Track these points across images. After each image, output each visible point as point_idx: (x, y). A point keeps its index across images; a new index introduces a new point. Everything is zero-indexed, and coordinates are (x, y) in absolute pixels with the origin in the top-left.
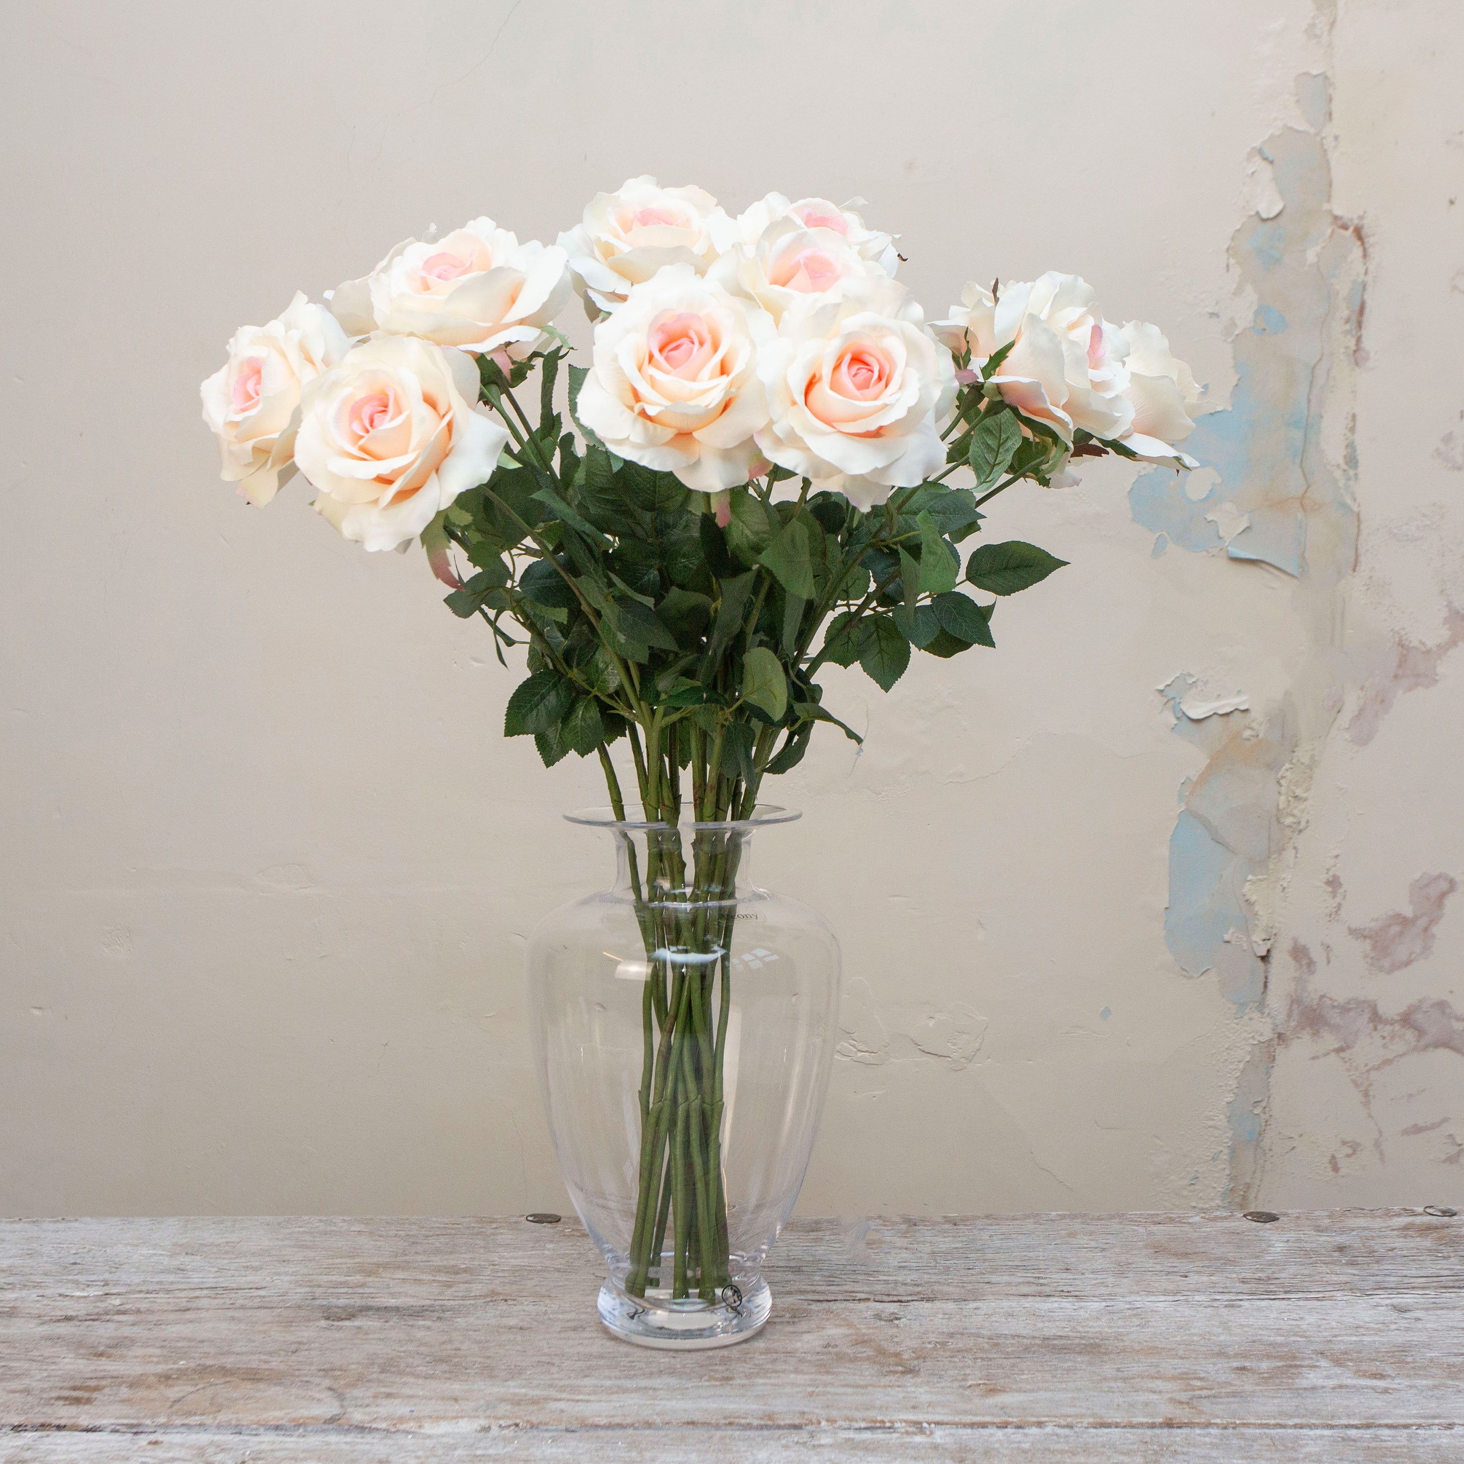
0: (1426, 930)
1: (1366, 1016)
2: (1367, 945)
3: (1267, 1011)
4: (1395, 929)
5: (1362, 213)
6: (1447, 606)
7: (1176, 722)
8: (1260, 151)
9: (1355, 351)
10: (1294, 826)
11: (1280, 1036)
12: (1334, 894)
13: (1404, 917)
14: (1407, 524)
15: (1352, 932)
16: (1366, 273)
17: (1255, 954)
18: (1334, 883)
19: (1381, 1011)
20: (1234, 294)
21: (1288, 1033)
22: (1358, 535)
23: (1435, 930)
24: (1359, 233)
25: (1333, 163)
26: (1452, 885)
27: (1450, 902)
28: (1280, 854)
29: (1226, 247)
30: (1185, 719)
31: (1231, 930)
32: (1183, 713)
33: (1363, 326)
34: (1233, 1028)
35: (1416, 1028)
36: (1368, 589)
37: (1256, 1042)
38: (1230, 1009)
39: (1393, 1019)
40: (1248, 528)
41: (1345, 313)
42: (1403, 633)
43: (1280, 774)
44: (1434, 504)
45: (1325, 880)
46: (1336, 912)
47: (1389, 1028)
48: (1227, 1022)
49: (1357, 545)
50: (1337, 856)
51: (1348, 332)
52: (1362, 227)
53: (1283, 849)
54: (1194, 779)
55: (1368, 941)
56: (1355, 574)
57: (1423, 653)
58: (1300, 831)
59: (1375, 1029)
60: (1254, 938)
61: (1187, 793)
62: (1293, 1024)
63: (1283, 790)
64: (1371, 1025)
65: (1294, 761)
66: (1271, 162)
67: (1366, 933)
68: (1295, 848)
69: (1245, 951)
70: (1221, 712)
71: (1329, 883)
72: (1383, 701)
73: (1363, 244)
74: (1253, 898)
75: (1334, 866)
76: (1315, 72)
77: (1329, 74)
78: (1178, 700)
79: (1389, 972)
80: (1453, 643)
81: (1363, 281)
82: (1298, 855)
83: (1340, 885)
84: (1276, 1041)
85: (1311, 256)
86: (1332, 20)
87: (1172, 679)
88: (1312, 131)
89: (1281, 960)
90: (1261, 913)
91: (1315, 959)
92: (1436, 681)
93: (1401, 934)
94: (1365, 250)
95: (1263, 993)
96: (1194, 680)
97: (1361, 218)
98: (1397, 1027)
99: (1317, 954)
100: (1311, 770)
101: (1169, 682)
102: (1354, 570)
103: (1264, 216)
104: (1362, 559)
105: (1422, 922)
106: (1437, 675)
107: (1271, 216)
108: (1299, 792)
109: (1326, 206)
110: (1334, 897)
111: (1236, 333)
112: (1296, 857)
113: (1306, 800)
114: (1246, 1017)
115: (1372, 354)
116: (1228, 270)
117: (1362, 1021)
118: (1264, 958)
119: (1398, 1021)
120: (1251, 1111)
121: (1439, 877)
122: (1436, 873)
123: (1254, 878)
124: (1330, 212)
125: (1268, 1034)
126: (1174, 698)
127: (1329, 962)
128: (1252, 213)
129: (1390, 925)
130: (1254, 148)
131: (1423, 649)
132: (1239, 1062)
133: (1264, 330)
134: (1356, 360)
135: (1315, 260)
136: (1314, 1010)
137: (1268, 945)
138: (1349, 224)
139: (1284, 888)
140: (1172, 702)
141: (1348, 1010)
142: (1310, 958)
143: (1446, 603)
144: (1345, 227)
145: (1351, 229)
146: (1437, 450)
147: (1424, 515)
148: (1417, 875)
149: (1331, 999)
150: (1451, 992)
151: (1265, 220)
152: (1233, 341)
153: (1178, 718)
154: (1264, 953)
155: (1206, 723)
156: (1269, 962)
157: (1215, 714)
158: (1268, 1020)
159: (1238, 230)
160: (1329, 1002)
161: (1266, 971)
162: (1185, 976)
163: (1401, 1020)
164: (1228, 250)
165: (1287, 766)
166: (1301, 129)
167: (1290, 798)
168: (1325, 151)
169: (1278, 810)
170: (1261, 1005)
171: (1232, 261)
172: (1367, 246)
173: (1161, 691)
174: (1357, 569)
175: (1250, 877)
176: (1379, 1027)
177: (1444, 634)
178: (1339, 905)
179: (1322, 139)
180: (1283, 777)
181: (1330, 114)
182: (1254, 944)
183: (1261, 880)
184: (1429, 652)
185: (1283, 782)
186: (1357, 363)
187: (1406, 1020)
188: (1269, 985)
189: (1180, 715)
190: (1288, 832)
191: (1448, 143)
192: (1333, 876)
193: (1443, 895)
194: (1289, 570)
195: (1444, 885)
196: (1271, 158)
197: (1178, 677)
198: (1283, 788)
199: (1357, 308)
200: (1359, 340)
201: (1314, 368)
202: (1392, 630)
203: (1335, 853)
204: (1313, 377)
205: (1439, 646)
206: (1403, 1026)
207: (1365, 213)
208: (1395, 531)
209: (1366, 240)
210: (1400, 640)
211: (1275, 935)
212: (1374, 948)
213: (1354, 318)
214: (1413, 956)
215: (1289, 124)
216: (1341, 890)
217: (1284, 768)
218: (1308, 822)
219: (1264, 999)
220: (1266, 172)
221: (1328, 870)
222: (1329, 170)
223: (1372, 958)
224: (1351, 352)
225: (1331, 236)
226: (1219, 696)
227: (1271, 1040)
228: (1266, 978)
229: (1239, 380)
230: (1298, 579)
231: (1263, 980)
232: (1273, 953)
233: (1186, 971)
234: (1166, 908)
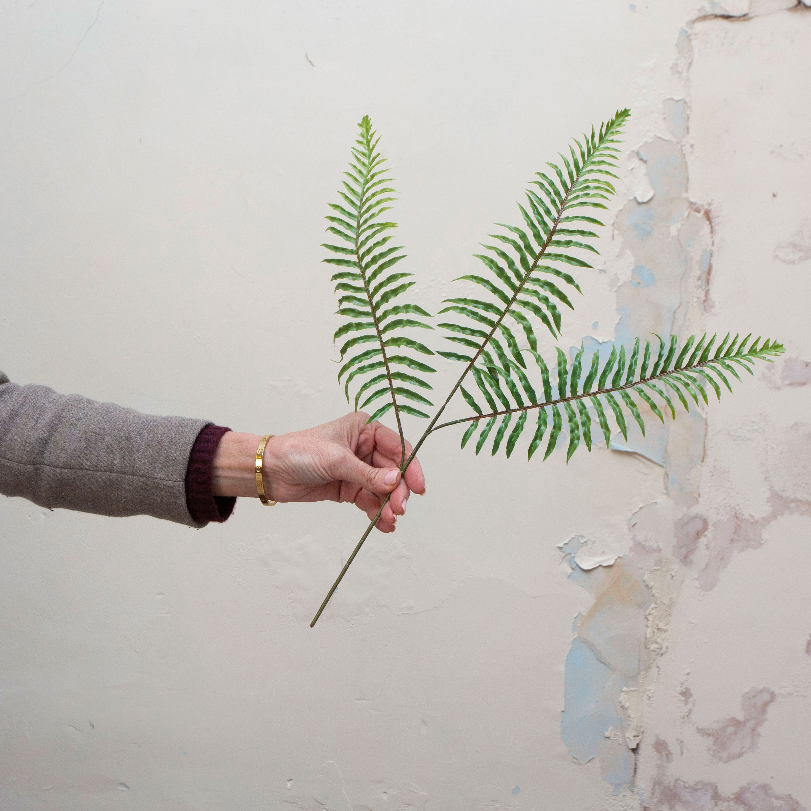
0: (753, 730)
1: (709, 795)
2: (710, 741)
3: (636, 790)
4: (731, 729)
5: (710, 201)
6: (769, 489)
7: (571, 571)
8: (638, 154)
9: (704, 301)
10: (658, 650)
11: (646, 809)
12: (686, 702)
13: (738, 721)
14: (741, 428)
15: (701, 731)
16: (713, 244)
17: (628, 747)
18: (686, 694)
19: (720, 790)
20: (617, 256)
21: (652, 807)
22: (706, 435)
23: (759, 730)
24: (708, 215)
25: (689, 164)
26: (773, 697)
27: (771, 709)
28: (647, 671)
29: (612, 222)
30: (578, 569)
31: (611, 728)
32: (577, 565)
33: (711, 282)
34: (611, 803)
35: (745, 804)
36: (712, 476)
38: (609, 788)
39: (729, 797)
41: (698, 273)
42: (737, 508)
43: (648, 611)
44: (761, 414)
45: (680, 692)
46: (688, 716)
47: (726, 804)
48: (607, 798)
49: (705, 443)
50: (689, 674)
51: (699, 287)
52: (710, 211)
53: (649, 668)
54: (584, 614)
55: (711, 738)
56: (703, 464)
57: (752, 523)
58: (662, 655)
59: (716, 805)
60: (627, 735)
61: (579, 625)
62: (655, 800)
63: (650, 623)
64: (713, 802)
65: (658, 602)
66: (645, 162)
67: (710, 732)
68: (658, 667)
69: (620, 744)
70: (604, 565)
71: (682, 694)
72: (722, 559)
73: (711, 223)
74: (627, 705)
75: (687, 681)
76: (677, 98)
77: (687, 100)
78: (573, 555)
79: (726, 762)
80: (774, 516)
81: (710, 250)
82: (660, 673)
83: (691, 695)
85: (674, 230)
86: (689, 61)
87: (569, 539)
88: (675, 140)
89: (646, 750)
90: (632, 716)
91: (672, 751)
92: (762, 544)
93: (735, 733)
94: (712, 227)
95: (633, 777)
96: (585, 540)
97: (710, 204)
98: (732, 803)
99: (674, 748)
100: (670, 608)
101: (566, 542)
102: (703, 461)
103: (640, 200)
104: (709, 453)
105: (751, 724)
106: (762, 540)
107: (645, 200)
108: (661, 625)
109: (684, 195)
110: (686, 704)
111: (619, 285)
112: (659, 674)
113: (666, 631)
114: (621, 795)
115: (717, 304)
116: (613, 239)
117: (706, 799)
118: (634, 750)
119: (732, 799)
121: (762, 691)
122: (761, 687)
123: (628, 689)
124: (687, 199)
126: (570, 554)
127: (682, 753)
128: (632, 198)
129: (727, 726)
130: (633, 151)
131: (752, 520)
133: (639, 283)
134: (705, 307)
135: (677, 234)
136: (671, 790)
137: (638, 741)
138: (701, 208)
139: (650, 697)
140: (569, 556)
141: (696, 790)
142: (668, 751)
143: (769, 487)
144: (698, 211)
145: (702, 212)
146: (763, 374)
147: (753, 422)
148: (747, 689)
149: (683, 781)
150: (772, 777)
151: (640, 204)
152: (616, 291)
153: (573, 569)
154: (634, 747)
155: (593, 573)
156: (638, 753)
157: (600, 565)
158: (637, 797)
159: (621, 210)
160: (682, 784)
161: (636, 760)
162: (576, 763)
163: (735, 798)
164: (613, 224)
165: (653, 605)
166: (666, 138)
167: (655, 630)
168: (684, 155)
169: (646, 638)
170: (632, 786)
171: (616, 232)
172: (713, 224)
173: (561, 548)
174: (705, 460)
175: (625, 689)
176: (719, 803)
177: (768, 509)
178: (690, 711)
179: (682, 146)
180: (649, 614)
181: (688, 129)
182: (628, 740)
183: (633, 691)
184: (756, 522)
185: (650, 618)
186: (706, 310)
187: (739, 798)
188: (637, 770)
189: (574, 566)
190: (653, 655)
191: (772, 152)
192: (686, 688)
193: (766, 704)
194: (656, 460)
195: (766, 697)
196: (645, 159)
197: (573, 538)
198: (649, 622)
199: (706, 269)
200: (707, 293)
201: (675, 312)
202: (730, 506)
203: (687, 671)
204: (674, 318)
205: (764, 519)
206: (736, 803)
207: (712, 201)
208: (733, 433)
209: (713, 220)
210: (736, 514)
211: (643, 732)
212: (715, 743)
213: (704, 277)
214: (744, 750)
215: (659, 135)
216: (691, 699)
217: (651, 607)
218: (667, 648)
219: (634, 781)
220: (641, 169)
221: (682, 684)
222: (687, 169)
223: (714, 751)
224: (701, 301)
225: (688, 217)
226: (603, 552)
228: (636, 765)
229: (620, 319)
230: (662, 467)
231: (633, 767)
232: (642, 747)
233: (577, 759)
234: (563, 711)
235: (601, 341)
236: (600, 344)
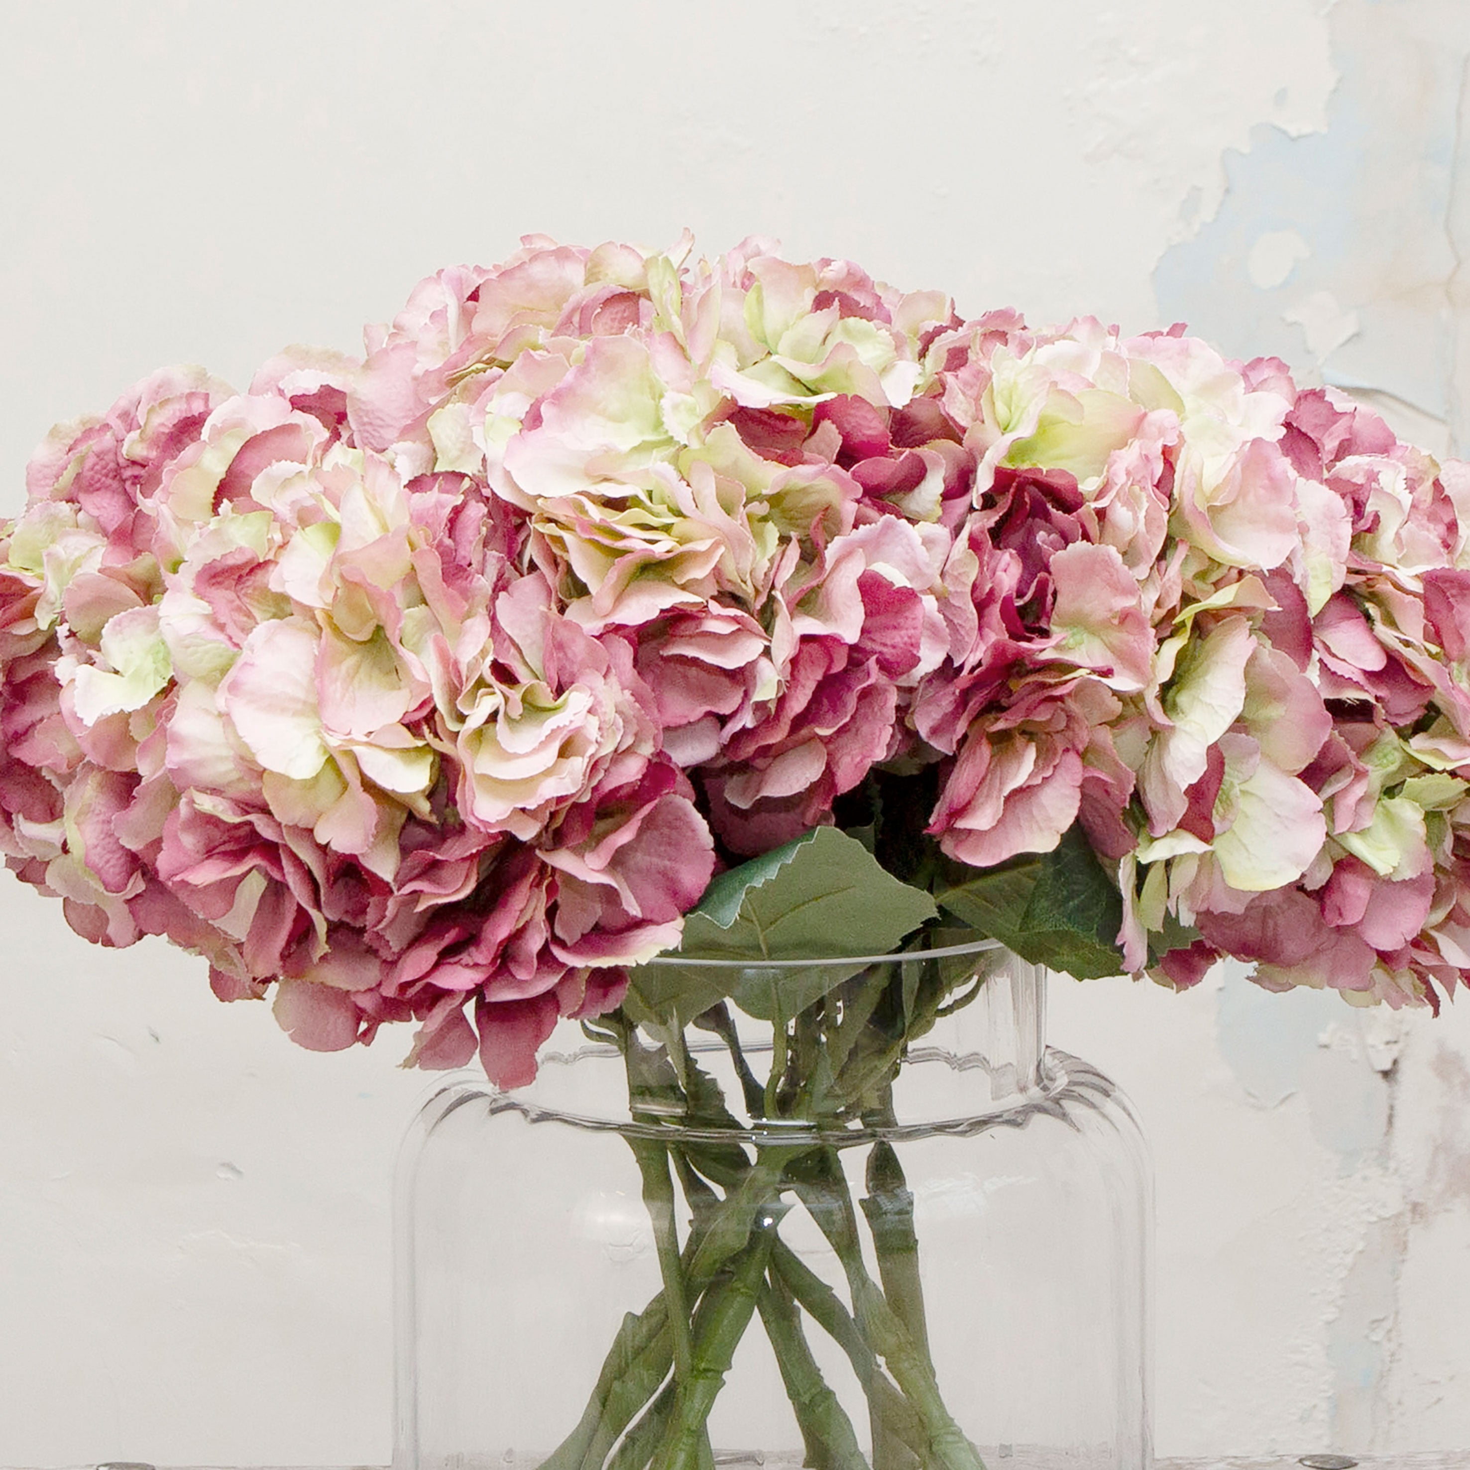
3: (1392, 1165)
11: (1415, 1208)
17: (1372, 1068)
21: (1430, 1203)
34: (1335, 1195)
37: (1374, 1219)
38: (1329, 1161)
40: (1357, 335)
48: (1325, 1184)
60: (1370, 1040)
62: (1438, 1187)
69: (1354, 1061)
84: (1408, 1217)
89: (1415, 1074)
95: (1386, 1134)
114: (1358, 1176)
118: (1386, 1074)
120: (1367, 1337)
125: (1395, 1205)
132: (1346, 1252)
137: (1395, 1054)
142: (1466, 1075)
152: (1327, 16)
154: (1387, 1066)
156: (1396, 1081)
158: (1395, 1180)
161: (1392, 1097)
162: (1252, 1106)
170: (1384, 1155)
182: (1371, 1051)
188: (1396, 1120)
211: (1407, 1034)
219: (1388, 1145)
227: (1400, 1215)
228: (1392, 1108)
229: (1339, 81)
230: (1443, 421)
231: (1387, 1111)
232: (1403, 1066)
233: (1254, 1096)
234: (1220, 989)
235: (1294, 133)
236: (1293, 140)
